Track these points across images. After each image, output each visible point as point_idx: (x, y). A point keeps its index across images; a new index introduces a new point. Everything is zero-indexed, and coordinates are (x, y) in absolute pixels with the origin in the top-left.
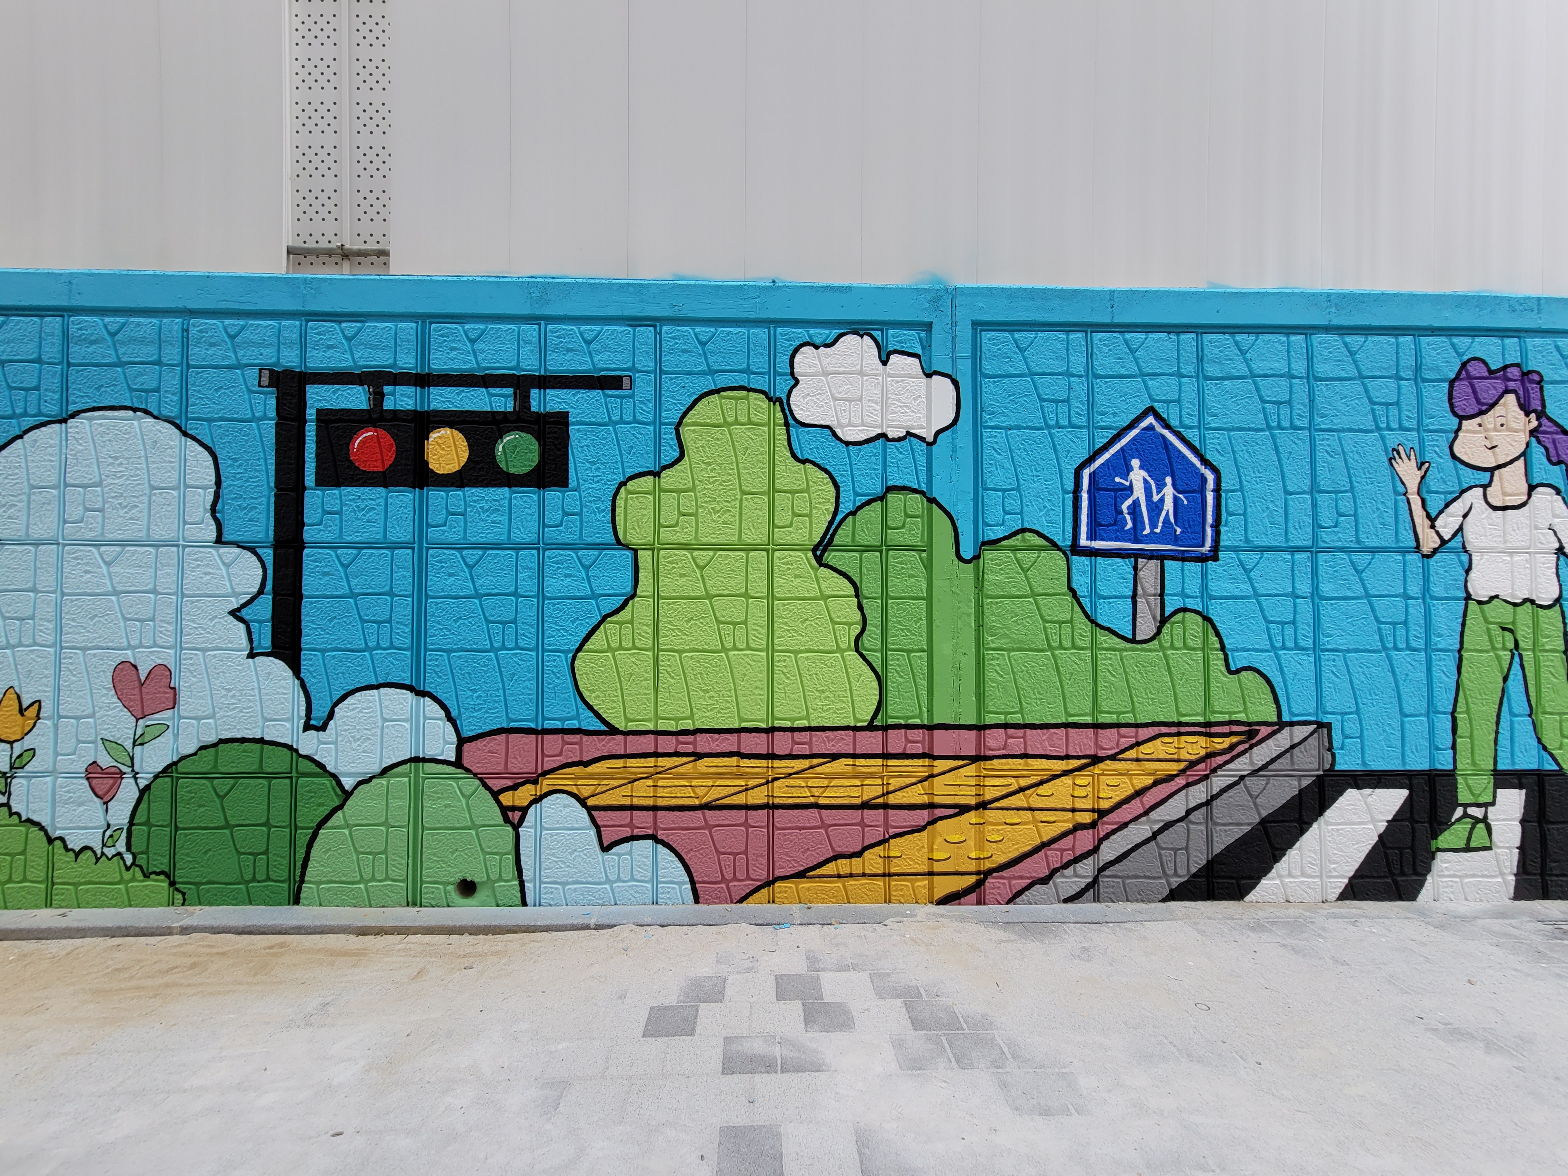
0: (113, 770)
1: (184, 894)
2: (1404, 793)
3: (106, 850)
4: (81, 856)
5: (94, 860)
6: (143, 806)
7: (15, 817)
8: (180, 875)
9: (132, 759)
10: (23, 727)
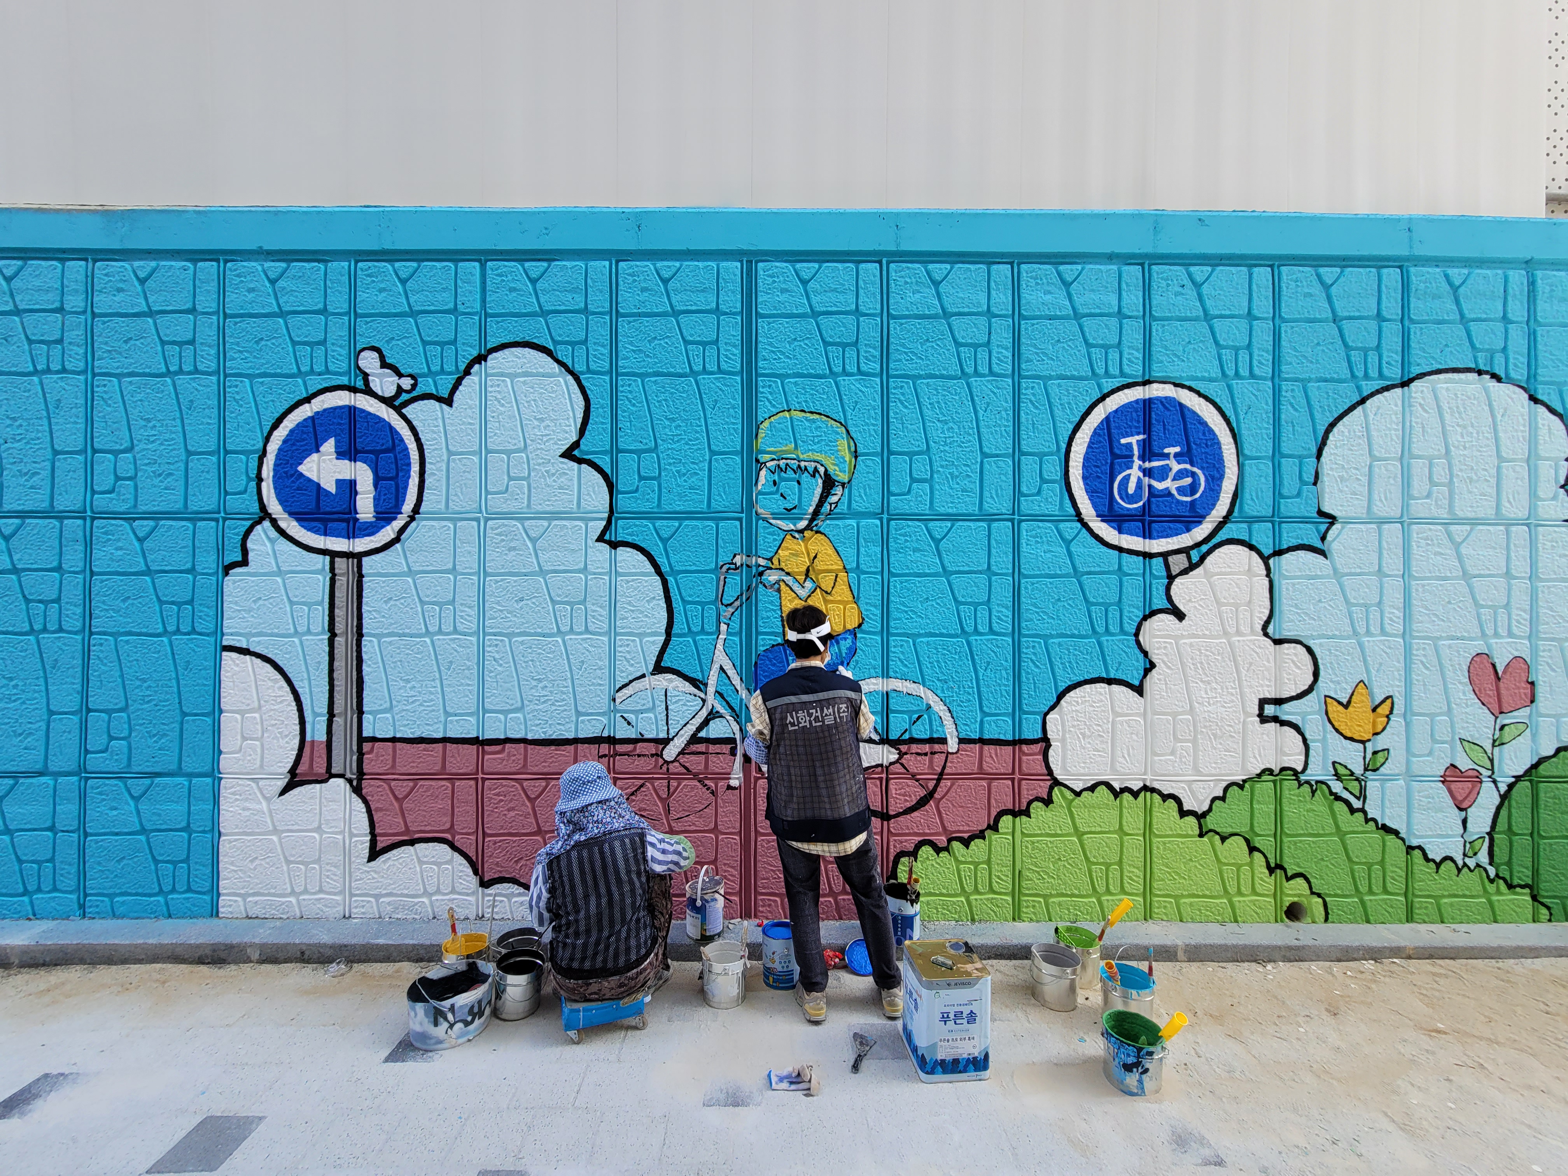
0: (1471, 773)
1: (1548, 908)
3: (1467, 860)
4: (1442, 867)
5: (1456, 872)
6: (1504, 812)
7: (1371, 823)
8: (1545, 889)
9: (1492, 761)
10: (1374, 724)
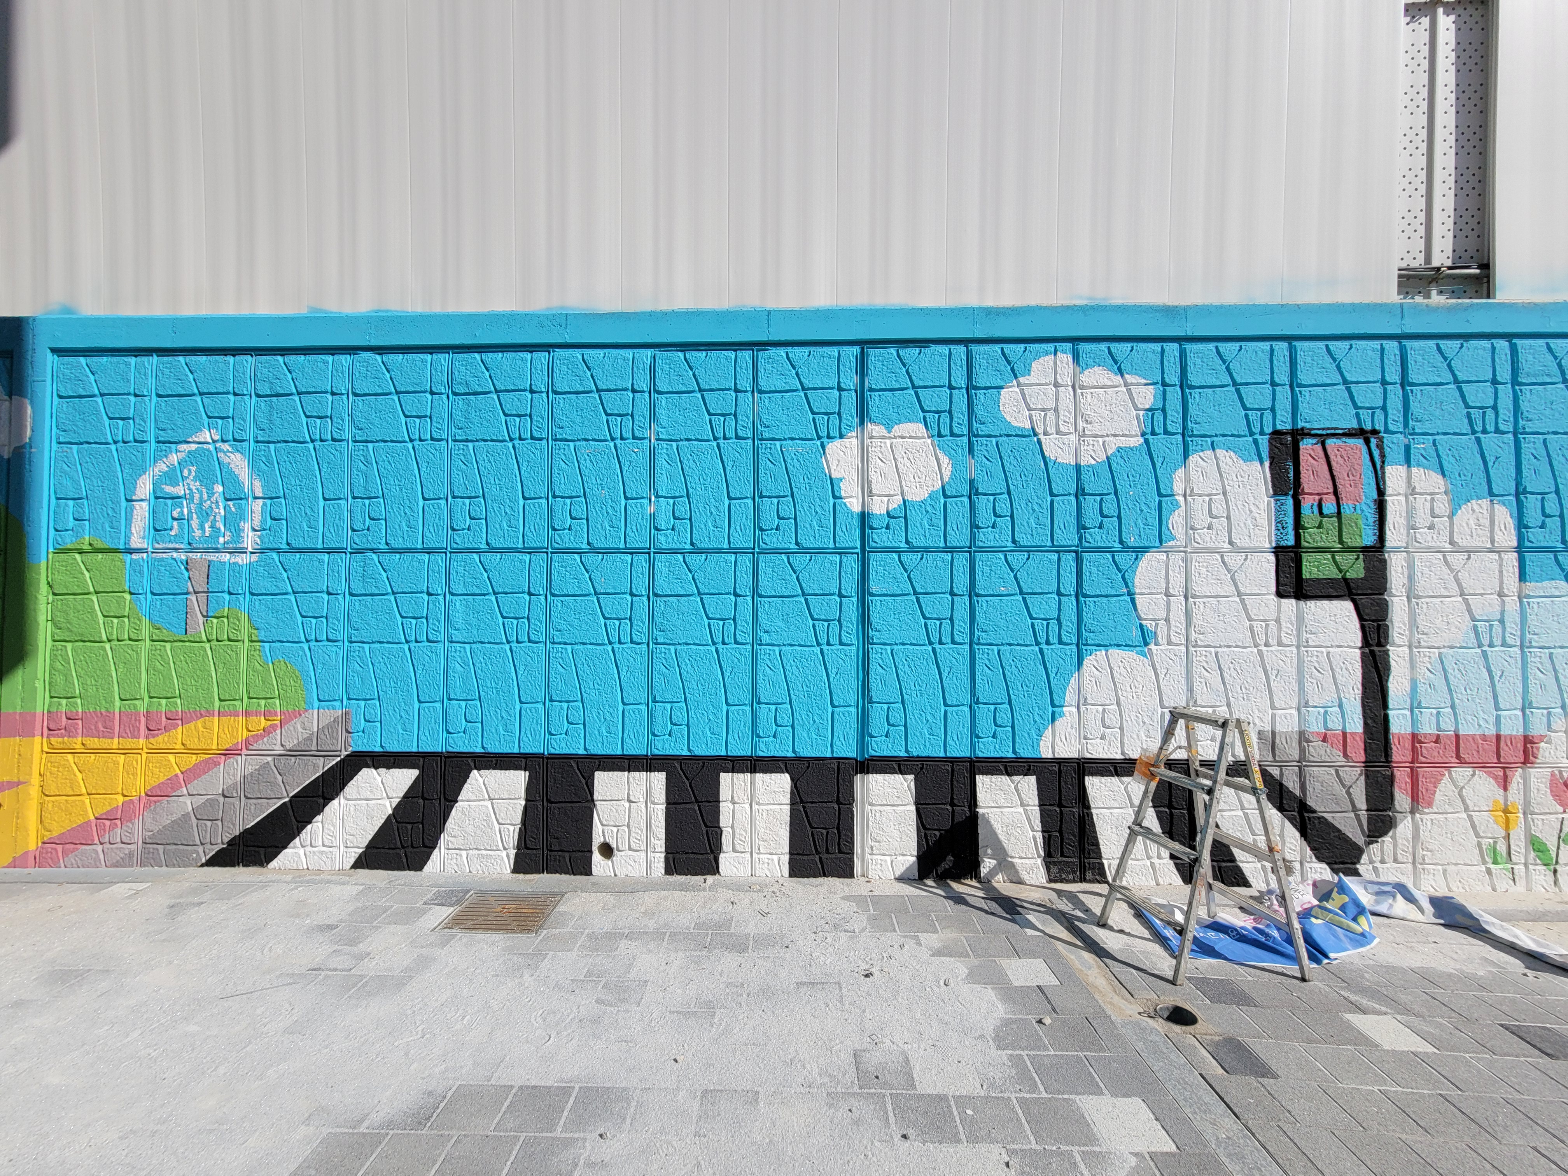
2: (414, 773)
